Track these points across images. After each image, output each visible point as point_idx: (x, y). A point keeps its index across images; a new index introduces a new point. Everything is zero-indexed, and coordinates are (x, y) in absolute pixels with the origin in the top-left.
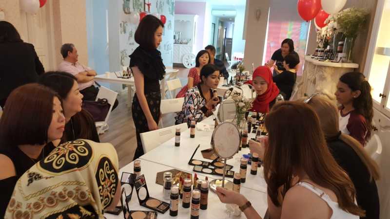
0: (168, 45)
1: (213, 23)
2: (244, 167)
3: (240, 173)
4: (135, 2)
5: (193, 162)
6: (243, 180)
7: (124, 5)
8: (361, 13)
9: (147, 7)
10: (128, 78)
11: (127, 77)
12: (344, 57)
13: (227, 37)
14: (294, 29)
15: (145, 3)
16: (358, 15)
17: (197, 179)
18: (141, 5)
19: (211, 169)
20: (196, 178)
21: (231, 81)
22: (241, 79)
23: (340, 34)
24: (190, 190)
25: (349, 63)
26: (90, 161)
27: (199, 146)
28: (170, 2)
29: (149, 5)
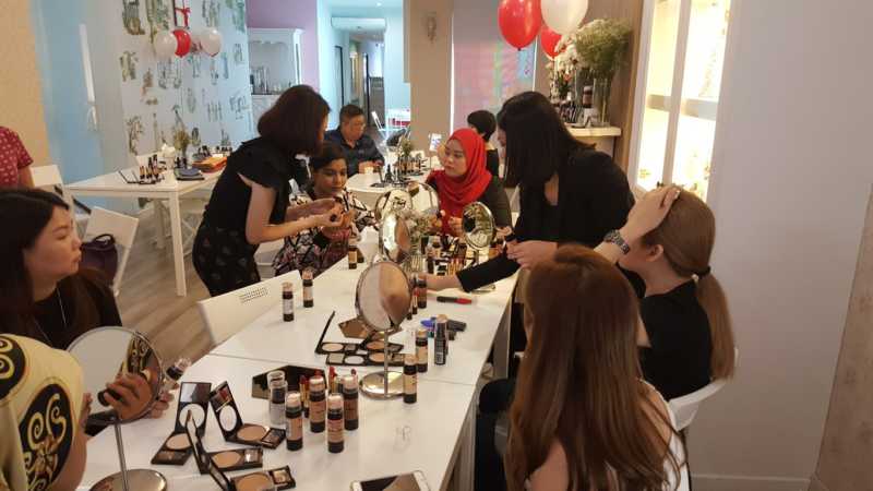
0: (239, 100)
1: (337, 47)
2: (421, 343)
3: (417, 355)
4: (150, 8)
5: (325, 348)
6: (423, 368)
7: (125, 15)
8: (617, 30)
9: (180, 16)
10: (153, 182)
11: (150, 180)
12: (594, 117)
13: (371, 75)
14: (506, 57)
15: (175, 9)
16: (613, 34)
17: (335, 375)
18: (166, 12)
19: (363, 356)
20: (333, 374)
21: (389, 175)
22: (409, 169)
23: (585, 70)
24: (323, 397)
25: (604, 126)
26: (12, 392)
27: (333, 314)
28: (234, 2)
29: (185, 11)
